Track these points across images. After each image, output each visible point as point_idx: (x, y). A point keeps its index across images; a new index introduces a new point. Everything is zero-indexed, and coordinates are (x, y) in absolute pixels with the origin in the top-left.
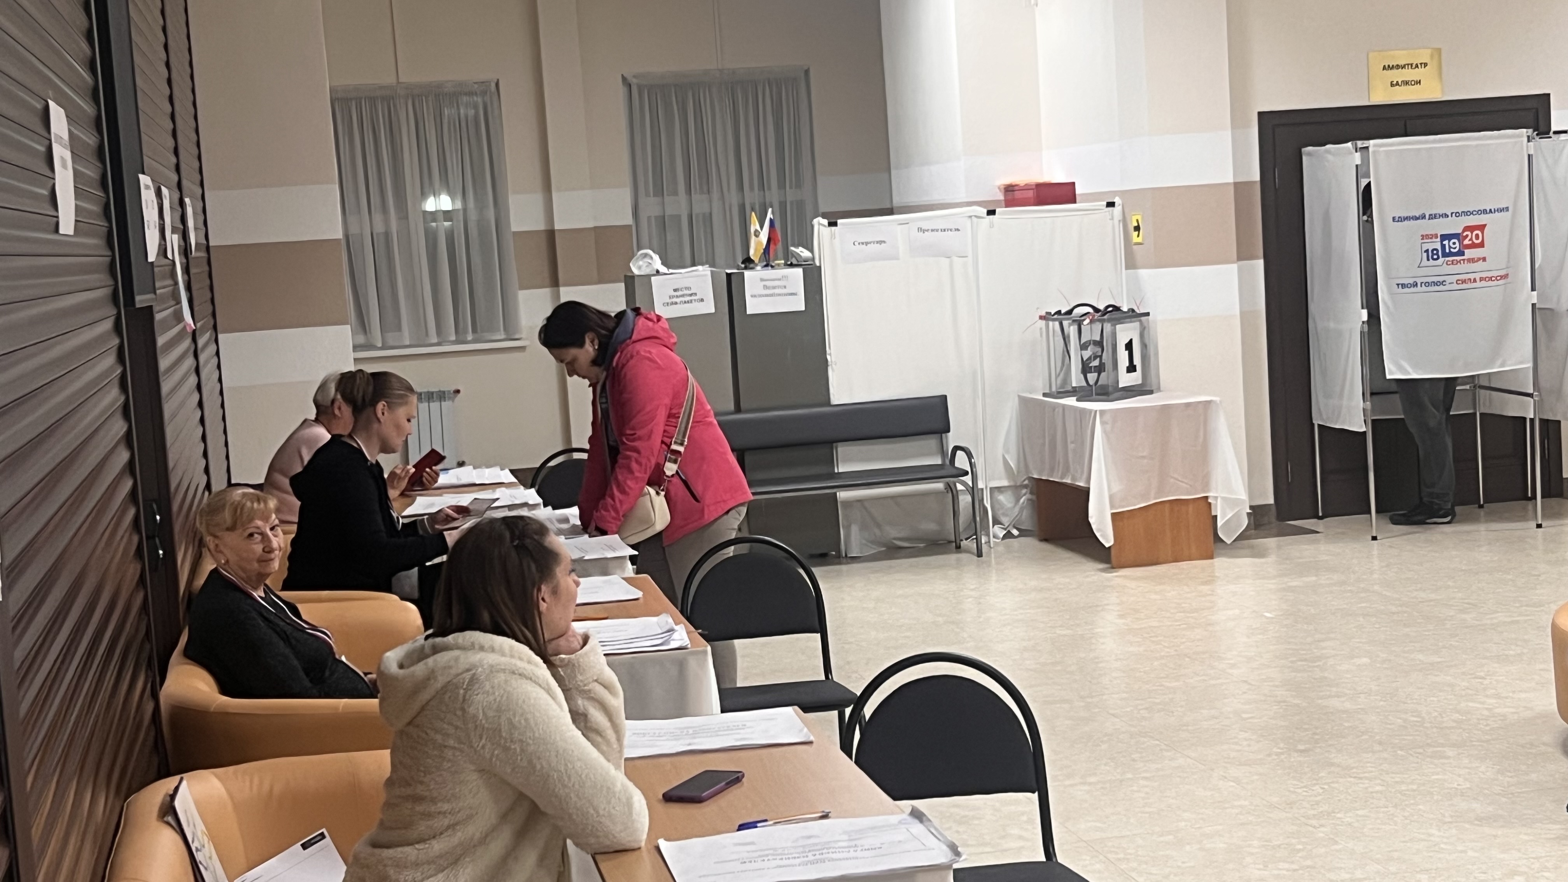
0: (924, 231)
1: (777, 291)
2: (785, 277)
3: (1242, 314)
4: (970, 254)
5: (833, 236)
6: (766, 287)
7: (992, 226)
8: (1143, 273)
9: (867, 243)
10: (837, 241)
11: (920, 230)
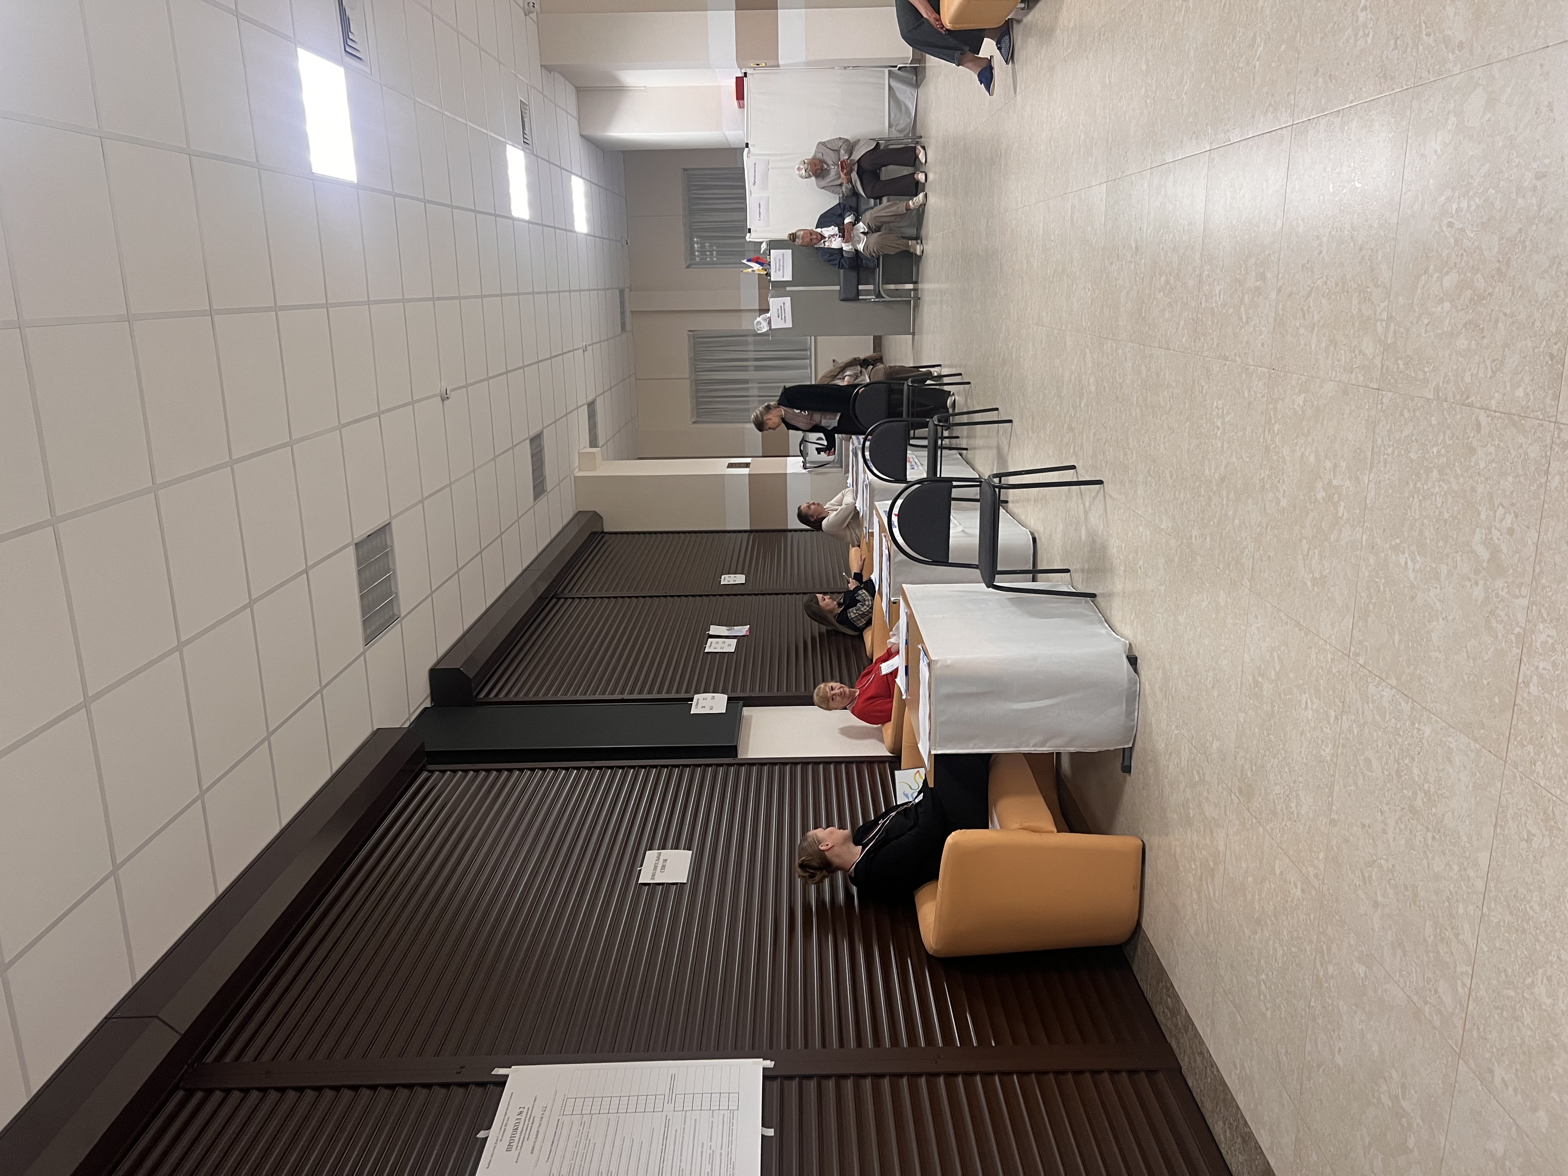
0: (755, 182)
1: (781, 264)
2: (775, 258)
3: (806, 8)
4: (767, 158)
5: (756, 231)
6: (779, 270)
7: (754, 146)
8: (780, 62)
9: (760, 213)
10: (758, 230)
11: (754, 184)
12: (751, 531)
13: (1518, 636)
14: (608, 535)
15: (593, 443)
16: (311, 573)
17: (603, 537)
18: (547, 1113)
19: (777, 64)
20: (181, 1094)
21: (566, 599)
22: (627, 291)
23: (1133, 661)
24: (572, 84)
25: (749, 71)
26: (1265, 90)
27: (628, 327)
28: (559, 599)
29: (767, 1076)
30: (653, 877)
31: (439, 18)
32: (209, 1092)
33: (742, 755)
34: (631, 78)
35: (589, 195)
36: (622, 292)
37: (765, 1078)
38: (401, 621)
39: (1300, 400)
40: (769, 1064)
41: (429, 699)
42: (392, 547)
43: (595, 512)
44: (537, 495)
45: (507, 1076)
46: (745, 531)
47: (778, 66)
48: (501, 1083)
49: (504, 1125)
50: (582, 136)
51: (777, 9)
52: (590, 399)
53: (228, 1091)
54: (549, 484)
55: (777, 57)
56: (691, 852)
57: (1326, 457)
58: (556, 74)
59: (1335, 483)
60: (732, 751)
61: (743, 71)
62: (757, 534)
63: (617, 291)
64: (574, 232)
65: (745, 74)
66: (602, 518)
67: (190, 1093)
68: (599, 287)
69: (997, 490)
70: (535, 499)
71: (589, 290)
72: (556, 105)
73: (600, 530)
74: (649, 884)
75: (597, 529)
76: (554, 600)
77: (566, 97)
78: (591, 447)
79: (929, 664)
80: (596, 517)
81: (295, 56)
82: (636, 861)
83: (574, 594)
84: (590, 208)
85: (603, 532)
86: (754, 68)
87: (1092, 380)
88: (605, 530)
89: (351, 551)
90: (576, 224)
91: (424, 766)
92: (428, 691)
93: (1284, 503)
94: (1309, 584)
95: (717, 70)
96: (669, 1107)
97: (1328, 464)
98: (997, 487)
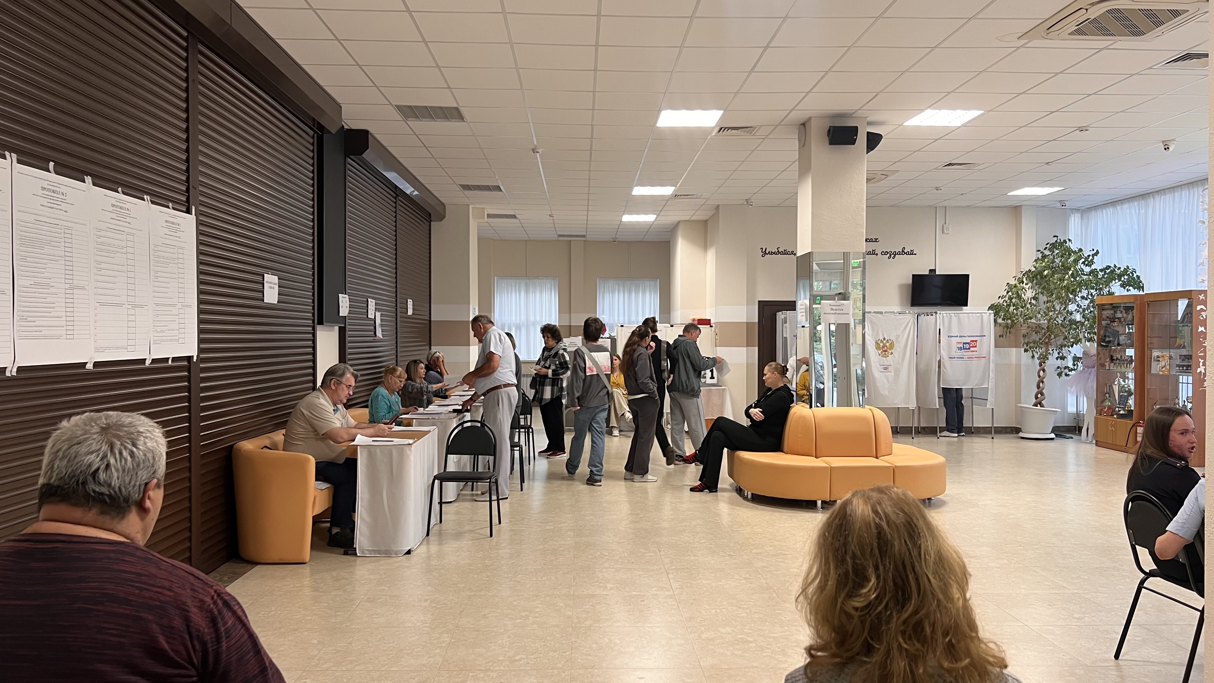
2: (605, 341)
3: (747, 364)
5: (622, 330)
7: (672, 330)
8: (718, 348)
10: (623, 332)
12: (430, 321)
13: (489, 669)
14: (429, 224)
15: (489, 216)
16: (448, 89)
17: (427, 221)
18: (177, 239)
19: (717, 345)
20: (185, 34)
21: (395, 203)
22: (584, 239)
23: (409, 552)
24: (709, 219)
25: (713, 328)
26: (689, 585)
27: (560, 238)
28: (395, 198)
29: (189, 358)
30: (267, 282)
31: (741, 164)
32: (186, 49)
33: (319, 328)
34: (711, 254)
35: (645, 223)
36: (584, 236)
37: (190, 357)
38: (404, 120)
39: (561, 605)
40: (195, 359)
41: (348, 128)
42: (451, 121)
43: (445, 217)
44: (462, 186)
45: (192, 214)
46: (430, 317)
47: (716, 346)
48: (188, 212)
49: (175, 217)
50: (679, 222)
51: (747, 346)
52: (518, 216)
53: (186, 60)
54: (467, 192)
55: (720, 346)
56: (276, 303)
57: (540, 614)
58: (714, 211)
59: (530, 618)
60: (321, 322)
61: (713, 325)
62: (428, 326)
63: (584, 234)
64: (623, 214)
65: (711, 326)
66: (441, 220)
67: (186, 39)
68: (588, 225)
69: (489, 480)
70: (460, 185)
71: (587, 220)
72: (697, 210)
73: (432, 219)
74: (264, 280)
75: (433, 218)
76: (395, 195)
77: (700, 216)
78: (488, 214)
79: (410, 444)
80: (441, 217)
81: (719, 109)
82: (273, 271)
83: (399, 207)
84: (638, 223)
85: (431, 221)
86: (715, 332)
87: (552, 527)
88: (432, 222)
89: (455, 105)
90: (627, 215)
91: (316, 132)
92: (353, 128)
93: (515, 603)
94: (482, 613)
95: (714, 308)
96: (179, 306)
97: (537, 615)
98: (490, 480)
